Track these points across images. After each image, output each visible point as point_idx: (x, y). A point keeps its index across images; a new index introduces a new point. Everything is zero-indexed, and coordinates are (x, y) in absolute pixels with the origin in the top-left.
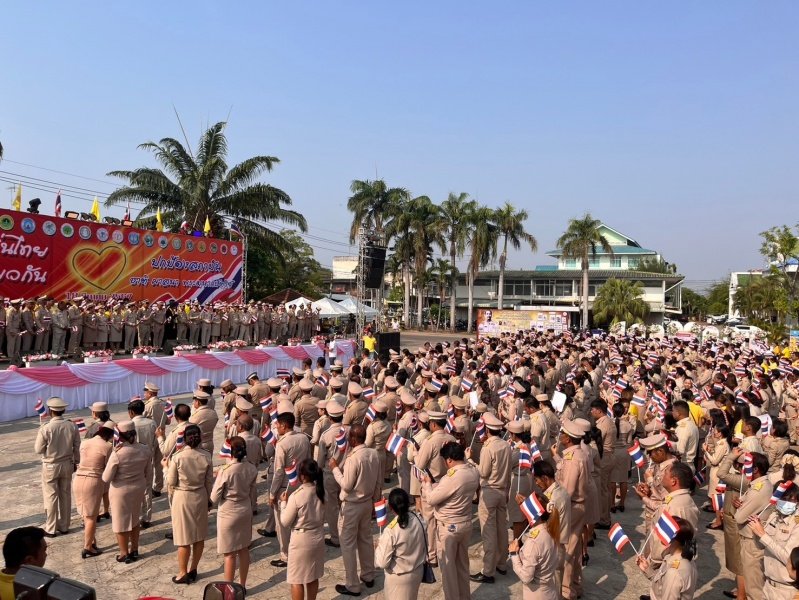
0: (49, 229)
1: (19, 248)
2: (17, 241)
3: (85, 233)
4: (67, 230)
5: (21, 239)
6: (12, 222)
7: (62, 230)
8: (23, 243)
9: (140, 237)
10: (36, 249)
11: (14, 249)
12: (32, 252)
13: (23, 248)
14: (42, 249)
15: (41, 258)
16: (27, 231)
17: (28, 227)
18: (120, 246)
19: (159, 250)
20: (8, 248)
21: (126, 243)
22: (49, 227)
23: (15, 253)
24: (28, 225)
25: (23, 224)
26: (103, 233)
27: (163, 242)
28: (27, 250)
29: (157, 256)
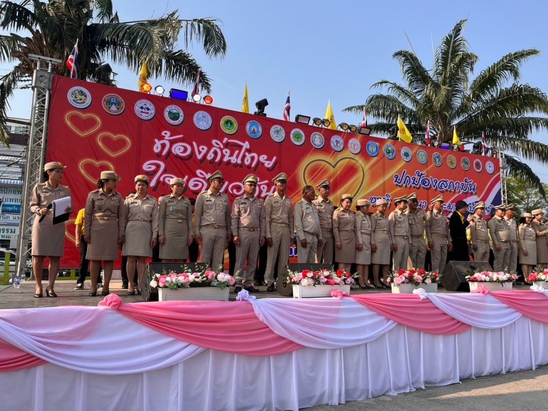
0: (277, 135)
1: (244, 156)
2: (241, 147)
3: (317, 140)
4: (298, 137)
5: (246, 145)
6: (236, 125)
7: (291, 136)
8: (249, 151)
9: (380, 147)
10: (263, 158)
11: (237, 157)
12: (259, 161)
13: (248, 156)
14: (269, 159)
15: (268, 169)
16: (252, 136)
17: (254, 132)
18: (357, 158)
19: (402, 164)
20: (231, 155)
21: (364, 153)
22: (277, 132)
23: (239, 162)
24: (254, 128)
25: (248, 127)
26: (337, 142)
27: (406, 155)
28: (253, 158)
29: (399, 171)
